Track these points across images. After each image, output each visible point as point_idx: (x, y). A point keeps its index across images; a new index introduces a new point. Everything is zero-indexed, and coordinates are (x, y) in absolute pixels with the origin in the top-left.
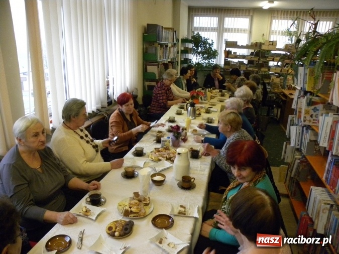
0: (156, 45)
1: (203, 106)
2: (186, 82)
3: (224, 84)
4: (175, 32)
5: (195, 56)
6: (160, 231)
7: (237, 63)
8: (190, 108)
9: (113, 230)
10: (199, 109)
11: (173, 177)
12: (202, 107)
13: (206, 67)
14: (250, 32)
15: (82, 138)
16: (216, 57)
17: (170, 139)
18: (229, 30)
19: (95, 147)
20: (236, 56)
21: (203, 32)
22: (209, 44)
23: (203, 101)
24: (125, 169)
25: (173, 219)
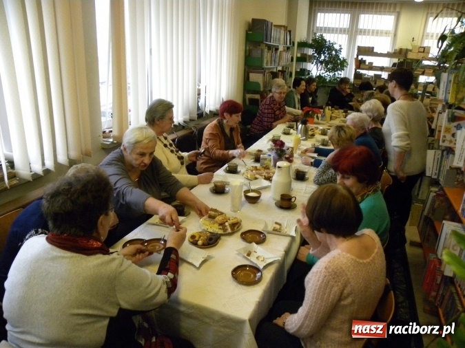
0: (263, 46)
1: (319, 126)
2: (299, 97)
3: (351, 103)
4: (290, 32)
5: (316, 66)
6: (248, 244)
7: (372, 77)
8: (300, 125)
9: (197, 239)
10: (312, 129)
11: (270, 196)
12: (317, 128)
13: (330, 81)
14: (395, 35)
15: (166, 146)
16: (345, 68)
17: (272, 157)
18: (364, 32)
19: (181, 158)
20: (371, 67)
21: (329, 35)
22: (336, 51)
23: (320, 121)
24: (214, 183)
25: (265, 236)
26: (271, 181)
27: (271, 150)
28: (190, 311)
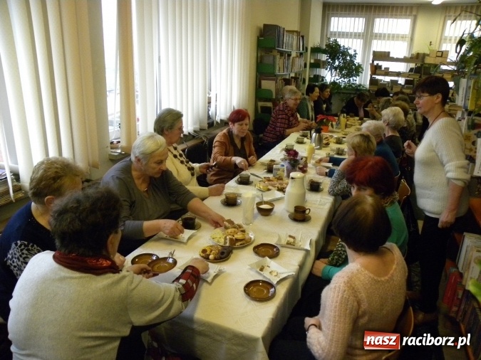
0: (275, 53)
1: (333, 134)
2: (313, 105)
3: (366, 109)
4: (303, 37)
5: (330, 72)
6: (261, 259)
7: (388, 83)
8: (314, 135)
9: (208, 253)
10: (327, 138)
11: (283, 209)
12: (332, 137)
13: (344, 87)
14: (412, 39)
15: (175, 156)
16: (360, 74)
17: (285, 168)
18: (380, 37)
19: (191, 169)
20: (387, 73)
21: (343, 40)
22: (351, 56)
23: (335, 130)
24: (226, 195)
25: (278, 249)
26: (284, 192)
27: (284, 160)
28: (201, 329)
